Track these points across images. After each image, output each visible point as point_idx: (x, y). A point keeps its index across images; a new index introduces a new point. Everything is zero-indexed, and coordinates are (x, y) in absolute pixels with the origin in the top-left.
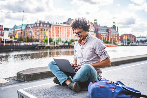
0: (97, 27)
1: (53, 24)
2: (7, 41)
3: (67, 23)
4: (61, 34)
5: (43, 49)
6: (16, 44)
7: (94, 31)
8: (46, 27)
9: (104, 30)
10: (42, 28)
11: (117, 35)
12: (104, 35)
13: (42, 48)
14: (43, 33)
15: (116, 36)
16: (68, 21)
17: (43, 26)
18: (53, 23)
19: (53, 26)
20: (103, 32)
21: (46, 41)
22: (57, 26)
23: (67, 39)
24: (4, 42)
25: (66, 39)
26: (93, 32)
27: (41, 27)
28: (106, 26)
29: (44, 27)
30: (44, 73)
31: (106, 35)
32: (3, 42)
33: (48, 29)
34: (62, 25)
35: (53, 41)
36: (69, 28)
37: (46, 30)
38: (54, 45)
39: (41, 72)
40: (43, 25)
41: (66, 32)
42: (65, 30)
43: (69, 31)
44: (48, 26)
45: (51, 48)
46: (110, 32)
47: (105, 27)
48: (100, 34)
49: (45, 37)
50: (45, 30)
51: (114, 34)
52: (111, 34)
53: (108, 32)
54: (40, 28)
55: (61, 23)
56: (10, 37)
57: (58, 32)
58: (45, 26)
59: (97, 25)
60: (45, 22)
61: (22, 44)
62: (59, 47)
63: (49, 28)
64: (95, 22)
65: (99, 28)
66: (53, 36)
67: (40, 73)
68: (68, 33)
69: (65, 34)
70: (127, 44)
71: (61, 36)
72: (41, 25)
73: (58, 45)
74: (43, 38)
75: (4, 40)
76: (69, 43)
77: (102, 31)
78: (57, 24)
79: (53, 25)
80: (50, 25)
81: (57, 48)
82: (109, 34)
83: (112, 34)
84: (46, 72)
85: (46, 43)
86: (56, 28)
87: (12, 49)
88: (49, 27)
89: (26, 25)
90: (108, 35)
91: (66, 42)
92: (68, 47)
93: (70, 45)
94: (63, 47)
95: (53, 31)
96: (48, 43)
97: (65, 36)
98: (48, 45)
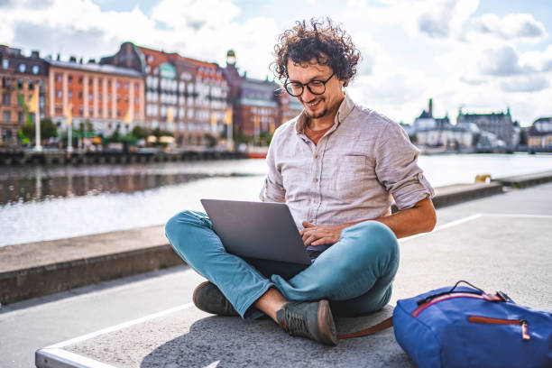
0: (236, 83)
1: (59, 64)
3: (116, 61)
4: (91, 103)
5: (15, 164)
7: (225, 95)
8: (29, 72)
9: (263, 93)
10: (7, 75)
12: (263, 112)
13: (8, 161)
14: (14, 100)
16: (119, 53)
17: (13, 70)
18: (58, 60)
19: (59, 71)
20: (260, 103)
21: (29, 132)
22: (73, 73)
23: (118, 126)
25: (114, 127)
26: (221, 99)
27: (3, 70)
28: (270, 79)
29: (18, 72)
30: (74, 264)
31: (270, 112)
33: (37, 82)
34: (94, 67)
35: (60, 131)
36: (128, 83)
37: (26, 86)
38: (62, 152)
39: (62, 264)
40: (10, 63)
41: (115, 96)
42: (110, 91)
43: (127, 93)
44: (36, 70)
45: (49, 160)
46: (284, 101)
47: (266, 82)
48: (249, 108)
49: (20, 114)
50: (20, 86)
52: (289, 110)
53: (280, 104)
54: (1, 75)
55: (92, 61)
57: (81, 95)
58: (23, 68)
59: (237, 74)
60: (19, 50)
62: (85, 159)
63: (39, 78)
64: (231, 60)
65: (245, 86)
66: (59, 110)
67: (55, 268)
68: (123, 102)
69: (110, 104)
71: (91, 113)
72: (6, 64)
73: (80, 151)
74: (14, 118)
76: (125, 143)
77: (256, 98)
78: (73, 65)
79: (56, 67)
80: (46, 66)
81: (76, 160)
82: (281, 112)
83: (293, 111)
84: (83, 260)
85: (26, 141)
86: (70, 78)
88: (39, 74)
90: (276, 113)
91: (115, 138)
92: (124, 159)
93: (132, 149)
94: (102, 159)
95: (58, 91)
96: (38, 139)
97: (109, 114)
98: (38, 149)
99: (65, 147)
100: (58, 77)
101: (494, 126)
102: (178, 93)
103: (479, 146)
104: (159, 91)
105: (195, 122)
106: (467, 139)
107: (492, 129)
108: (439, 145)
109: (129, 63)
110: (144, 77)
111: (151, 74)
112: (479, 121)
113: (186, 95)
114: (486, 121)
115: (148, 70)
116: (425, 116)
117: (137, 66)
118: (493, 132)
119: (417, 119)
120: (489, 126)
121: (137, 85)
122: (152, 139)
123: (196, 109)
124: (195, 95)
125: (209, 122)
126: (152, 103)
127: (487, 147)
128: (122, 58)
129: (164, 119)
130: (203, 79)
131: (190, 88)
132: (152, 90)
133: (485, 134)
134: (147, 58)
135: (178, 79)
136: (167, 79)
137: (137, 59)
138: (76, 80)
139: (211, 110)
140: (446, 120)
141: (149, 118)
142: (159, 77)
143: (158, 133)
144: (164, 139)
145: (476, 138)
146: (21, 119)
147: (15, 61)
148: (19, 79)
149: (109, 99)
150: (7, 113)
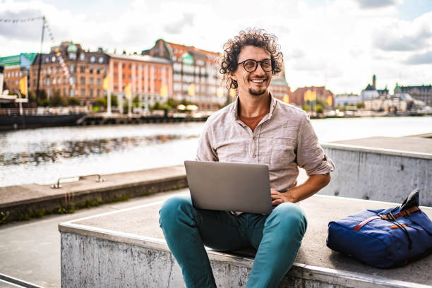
1: (115, 56)
3: (152, 53)
4: (137, 82)
5: (97, 124)
6: (27, 112)
8: (97, 62)
10: (84, 65)
11: (285, 90)
13: (93, 122)
14: (87, 81)
15: (283, 92)
16: (154, 47)
17: (87, 60)
18: (115, 53)
19: (116, 61)
22: (125, 62)
23: (155, 98)
27: (81, 61)
29: (89, 62)
33: (102, 68)
34: (138, 57)
36: (161, 68)
37: (95, 71)
38: (125, 116)
40: (86, 56)
41: (153, 78)
42: (149, 74)
43: (160, 74)
44: (101, 60)
45: (118, 121)
49: (91, 90)
50: (91, 72)
51: (278, 86)
54: (79, 64)
55: (135, 53)
56: (6, 92)
57: (130, 76)
58: (93, 59)
61: (41, 111)
62: (140, 121)
63: (103, 66)
68: (158, 82)
69: (149, 83)
71: (137, 89)
72: (82, 57)
78: (125, 57)
79: (114, 58)
80: (107, 58)
81: (134, 122)
86: (124, 66)
87: (15, 126)
88: (103, 63)
89: (34, 56)
91: (157, 107)
92: (165, 121)
93: (170, 114)
94: (152, 121)
95: (116, 75)
96: (109, 108)
97: (149, 89)
98: (108, 114)
99: (126, 112)
100: (116, 65)
101: (424, 96)
102: (194, 75)
103: (413, 111)
104: (182, 73)
105: (206, 95)
106: (403, 106)
107: (422, 98)
108: (381, 110)
109: (162, 54)
110: (172, 63)
111: (177, 62)
112: (412, 92)
113: (200, 75)
114: (418, 92)
115: (174, 59)
116: (370, 88)
117: (167, 56)
118: (423, 100)
119: (363, 91)
120: (420, 95)
121: (167, 69)
122: (182, 107)
123: (207, 85)
124: (206, 76)
125: (216, 95)
126: (178, 82)
127: (419, 111)
128: (157, 51)
129: (185, 93)
130: (211, 64)
131: (203, 71)
132: (177, 73)
133: (416, 102)
134: (174, 51)
135: (194, 65)
136: (187, 64)
137: (167, 50)
138: (127, 67)
139: (217, 86)
140: (386, 91)
141: (175, 93)
142: (182, 63)
143: (185, 103)
144: (190, 107)
145: (410, 105)
146: (92, 94)
147: (89, 54)
148: (91, 67)
149: (149, 80)
150: (83, 90)
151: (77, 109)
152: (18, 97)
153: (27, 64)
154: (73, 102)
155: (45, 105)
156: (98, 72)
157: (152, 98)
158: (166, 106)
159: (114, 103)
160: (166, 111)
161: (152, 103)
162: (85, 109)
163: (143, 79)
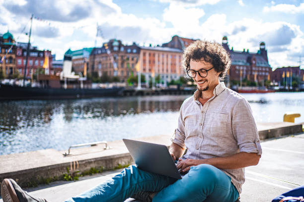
2: (69, 80)
3: (169, 45)
4: (159, 66)
5: (131, 95)
6: (86, 86)
8: (132, 53)
10: (123, 54)
11: (267, 69)
13: (128, 94)
14: (125, 65)
15: (266, 71)
16: (171, 42)
17: (125, 51)
19: (145, 51)
20: (241, 64)
22: (152, 52)
23: (171, 77)
24: (66, 82)
27: (121, 52)
28: (246, 51)
29: (127, 53)
31: (245, 68)
32: (62, 82)
33: (135, 56)
34: (159, 49)
36: (175, 56)
37: (130, 59)
40: (124, 48)
41: (170, 62)
42: (167, 60)
43: (175, 60)
44: (135, 51)
45: (145, 93)
46: (254, 62)
47: (244, 52)
49: (128, 72)
50: (128, 59)
51: (262, 67)
52: (256, 66)
53: (251, 64)
54: (120, 54)
55: (158, 46)
56: (73, 73)
57: (154, 62)
58: (129, 51)
59: (228, 49)
61: (94, 86)
62: (161, 93)
64: (225, 42)
68: (173, 65)
69: (167, 66)
70: (291, 88)
71: (158, 71)
72: (122, 49)
74: (125, 74)
75: (64, 78)
78: (151, 48)
79: (143, 49)
80: (139, 49)
81: (156, 93)
82: (251, 68)
83: (259, 67)
86: (150, 55)
87: (78, 96)
88: (136, 53)
89: (92, 50)
90: (249, 68)
91: (172, 83)
92: (178, 93)
93: (181, 88)
94: (169, 93)
95: (144, 61)
96: (140, 84)
97: (167, 71)
98: (139, 88)
99: (151, 87)
100: (144, 54)
109: (176, 46)
117: (180, 47)
121: (180, 56)
122: (190, 83)
128: (173, 44)
134: (184, 43)
137: (180, 43)
138: (152, 55)
146: (128, 74)
147: (127, 47)
148: (128, 55)
149: (167, 64)
150: (122, 72)
151: (119, 85)
152: (80, 77)
153: (86, 55)
154: (116, 80)
155: (97, 82)
156: (133, 59)
157: (169, 76)
158: (179, 82)
159: (143, 80)
160: (179, 85)
161: (169, 80)
162: (124, 85)
163: (163, 64)
